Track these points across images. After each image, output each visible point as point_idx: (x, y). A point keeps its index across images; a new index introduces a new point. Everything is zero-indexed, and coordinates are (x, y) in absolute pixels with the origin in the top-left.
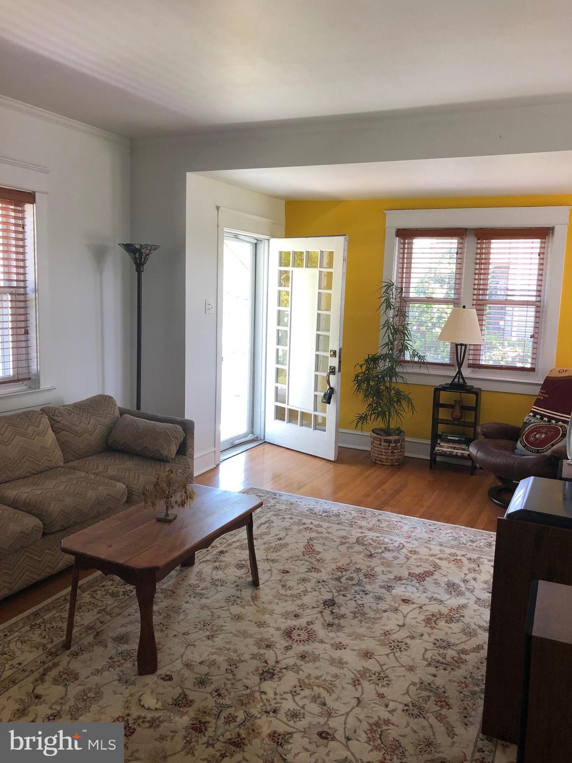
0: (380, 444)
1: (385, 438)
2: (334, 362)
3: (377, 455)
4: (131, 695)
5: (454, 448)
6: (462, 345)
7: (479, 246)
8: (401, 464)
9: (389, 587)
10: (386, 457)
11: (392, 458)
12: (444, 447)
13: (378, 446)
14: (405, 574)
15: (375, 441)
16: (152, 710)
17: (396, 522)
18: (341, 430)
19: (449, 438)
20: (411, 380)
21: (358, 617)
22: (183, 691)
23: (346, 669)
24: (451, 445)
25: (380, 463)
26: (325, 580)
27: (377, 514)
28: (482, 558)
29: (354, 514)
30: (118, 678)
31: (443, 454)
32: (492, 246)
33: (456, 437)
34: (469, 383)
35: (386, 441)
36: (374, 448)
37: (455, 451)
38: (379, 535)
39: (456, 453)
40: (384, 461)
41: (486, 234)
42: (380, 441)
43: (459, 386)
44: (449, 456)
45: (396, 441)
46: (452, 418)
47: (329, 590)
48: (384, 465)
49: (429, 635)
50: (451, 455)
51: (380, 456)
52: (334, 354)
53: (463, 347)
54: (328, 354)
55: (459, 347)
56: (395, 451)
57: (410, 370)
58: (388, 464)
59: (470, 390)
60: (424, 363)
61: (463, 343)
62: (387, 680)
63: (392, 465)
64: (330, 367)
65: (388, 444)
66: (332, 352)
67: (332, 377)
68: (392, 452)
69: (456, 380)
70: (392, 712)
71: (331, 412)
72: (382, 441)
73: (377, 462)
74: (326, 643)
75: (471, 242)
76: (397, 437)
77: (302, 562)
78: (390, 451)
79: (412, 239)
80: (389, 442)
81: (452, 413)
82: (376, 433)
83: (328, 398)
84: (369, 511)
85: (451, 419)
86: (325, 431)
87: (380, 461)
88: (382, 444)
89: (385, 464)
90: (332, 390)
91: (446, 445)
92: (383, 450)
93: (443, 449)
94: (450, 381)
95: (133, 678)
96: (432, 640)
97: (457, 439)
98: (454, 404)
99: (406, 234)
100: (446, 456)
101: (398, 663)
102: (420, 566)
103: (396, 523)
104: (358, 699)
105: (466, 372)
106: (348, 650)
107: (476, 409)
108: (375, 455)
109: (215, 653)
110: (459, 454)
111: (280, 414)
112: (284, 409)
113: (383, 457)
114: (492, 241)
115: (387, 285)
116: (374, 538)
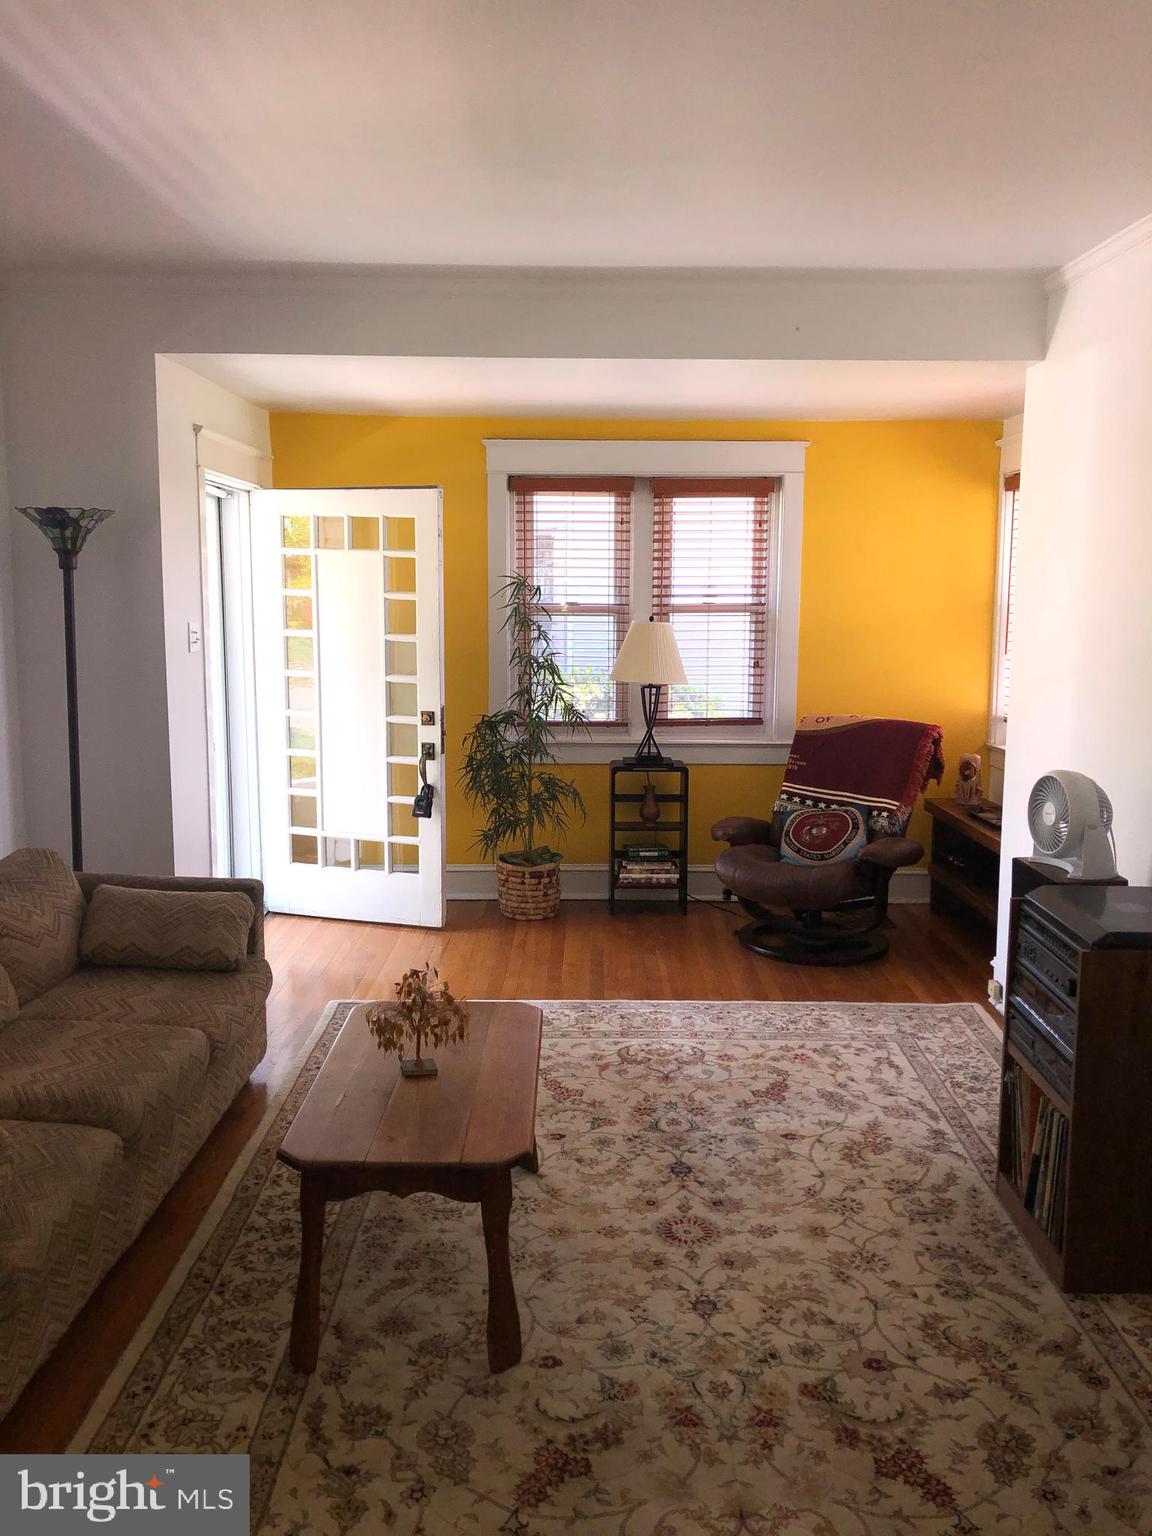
0: (523, 883)
1: (531, 869)
2: (432, 735)
3: (516, 905)
4: (519, 1409)
5: (652, 872)
6: (651, 686)
7: (657, 509)
8: (558, 916)
9: (744, 1120)
10: (534, 906)
11: (544, 905)
12: (635, 872)
13: (519, 887)
14: (746, 1095)
15: (510, 878)
16: (581, 1419)
17: (651, 1013)
18: (451, 868)
19: (641, 854)
20: (563, 756)
21: (745, 1180)
22: (601, 1375)
23: (808, 1263)
24: (646, 866)
25: (524, 918)
26: (636, 1134)
27: (608, 1006)
28: (831, 1045)
29: (573, 1015)
30: (462, 1390)
31: (636, 885)
32: (675, 508)
33: (654, 851)
34: (665, 753)
35: (533, 875)
36: (510, 892)
37: (655, 876)
38: (647, 1041)
39: (658, 879)
40: (532, 912)
41: (667, 488)
42: (523, 877)
43: (648, 760)
44: (646, 887)
45: (551, 873)
46: (642, 816)
47: (659, 1149)
48: (530, 920)
49: (871, 1177)
50: (648, 885)
51: (523, 905)
52: (429, 719)
53: (654, 691)
54: (417, 720)
55: (647, 690)
56: (549, 892)
57: (561, 738)
58: (538, 917)
59: (671, 766)
60: (582, 724)
61: (654, 684)
62: (879, 1260)
63: (545, 919)
64: (423, 745)
65: (537, 881)
66: (425, 716)
67: (429, 763)
68: (545, 895)
69: (646, 750)
70: (929, 1300)
71: (430, 834)
72: (527, 876)
73: (517, 917)
74: (740, 1232)
75: (641, 504)
76: (551, 866)
77: (570, 1114)
78: (542, 893)
79: (532, 495)
80: (538, 876)
81: (642, 810)
82: (510, 863)
83: (424, 806)
84: (591, 1004)
85: (641, 820)
86: (417, 872)
87: (523, 914)
88: (526, 881)
89: (533, 918)
90: (429, 789)
91: (637, 867)
92: (529, 894)
93: (634, 876)
94: (632, 753)
95: (492, 1381)
96: (880, 1184)
97: (656, 854)
98: (643, 793)
99: (523, 486)
100: (640, 887)
101: (869, 1232)
102: (756, 1076)
103: (653, 1016)
104: (867, 1298)
105: (661, 737)
106: (782, 1233)
107: (683, 798)
108: (510, 904)
109: (584, 1300)
110: (663, 881)
111: (303, 850)
112: (315, 838)
113: (529, 905)
114: (674, 500)
115: (514, 583)
116: (644, 1047)
